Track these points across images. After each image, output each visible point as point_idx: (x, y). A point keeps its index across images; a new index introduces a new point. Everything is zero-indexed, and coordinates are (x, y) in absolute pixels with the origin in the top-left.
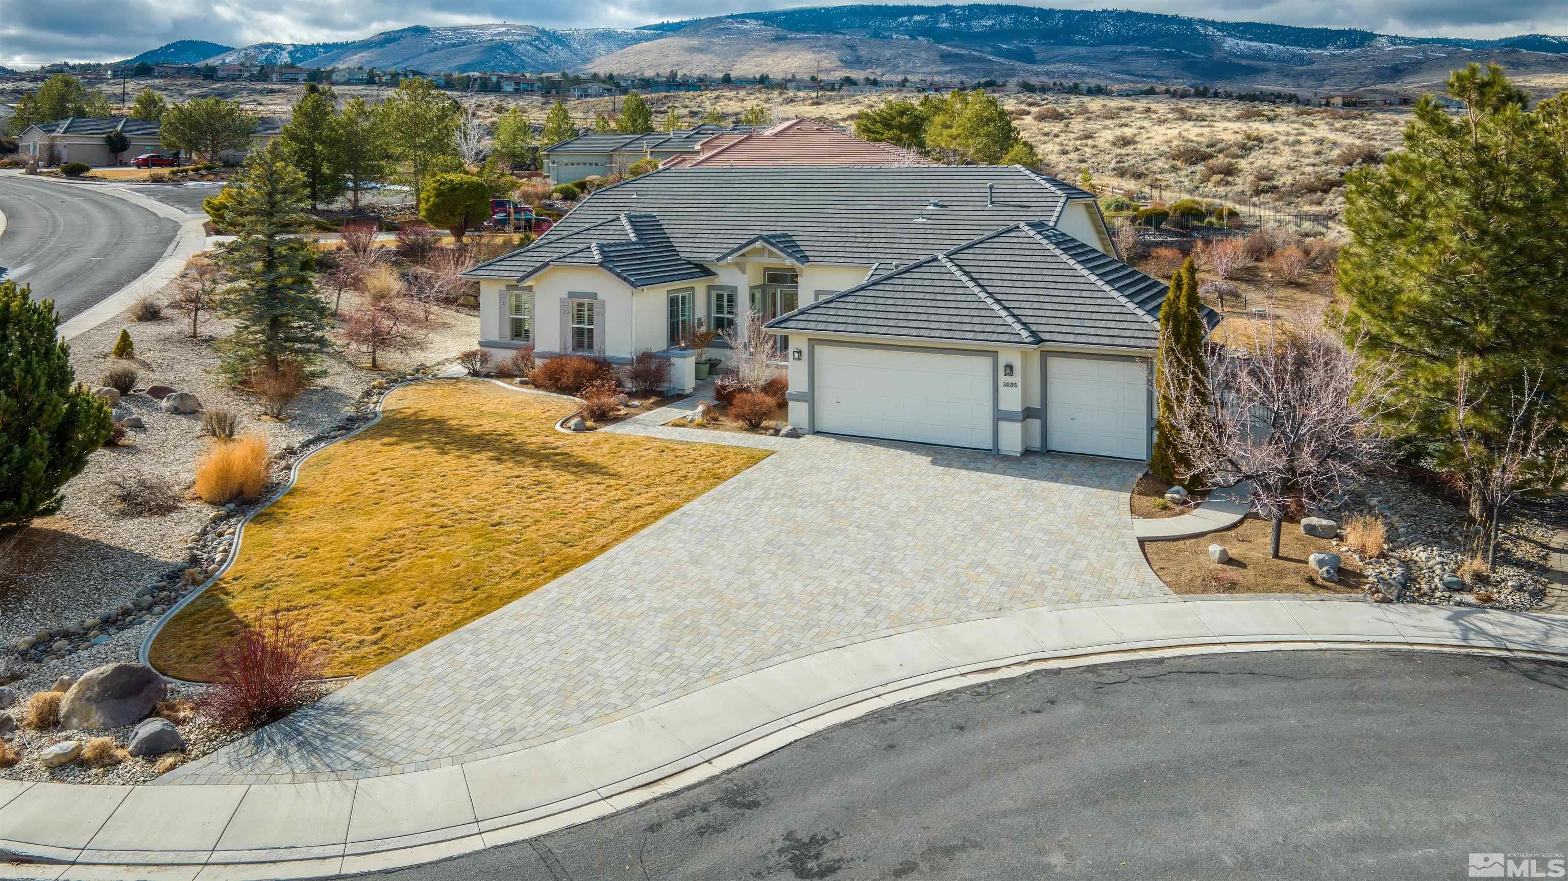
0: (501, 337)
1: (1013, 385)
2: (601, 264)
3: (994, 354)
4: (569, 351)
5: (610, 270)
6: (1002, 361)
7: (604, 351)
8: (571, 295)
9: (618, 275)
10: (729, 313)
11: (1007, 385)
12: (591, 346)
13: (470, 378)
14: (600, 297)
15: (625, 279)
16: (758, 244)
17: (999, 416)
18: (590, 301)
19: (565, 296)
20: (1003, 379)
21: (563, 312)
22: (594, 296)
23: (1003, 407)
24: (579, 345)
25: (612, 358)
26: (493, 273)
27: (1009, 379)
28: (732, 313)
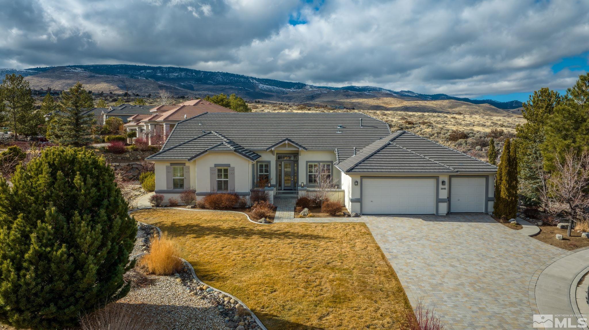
0: (167, 188)
1: (444, 189)
2: (235, 151)
3: (437, 178)
4: (215, 191)
5: (240, 153)
6: (441, 179)
7: (234, 190)
8: (216, 165)
9: (245, 155)
10: (265, 172)
11: (442, 189)
12: (227, 189)
13: (155, 208)
14: (232, 166)
15: (248, 157)
16: (286, 142)
17: (439, 201)
18: (226, 168)
19: (213, 166)
20: (441, 186)
21: (212, 174)
22: (229, 165)
23: (441, 197)
24: (219, 188)
25: (239, 193)
26: (161, 158)
27: (443, 187)
28: (268, 172)
